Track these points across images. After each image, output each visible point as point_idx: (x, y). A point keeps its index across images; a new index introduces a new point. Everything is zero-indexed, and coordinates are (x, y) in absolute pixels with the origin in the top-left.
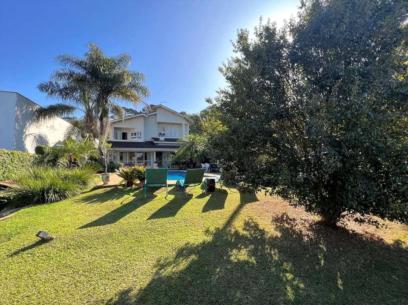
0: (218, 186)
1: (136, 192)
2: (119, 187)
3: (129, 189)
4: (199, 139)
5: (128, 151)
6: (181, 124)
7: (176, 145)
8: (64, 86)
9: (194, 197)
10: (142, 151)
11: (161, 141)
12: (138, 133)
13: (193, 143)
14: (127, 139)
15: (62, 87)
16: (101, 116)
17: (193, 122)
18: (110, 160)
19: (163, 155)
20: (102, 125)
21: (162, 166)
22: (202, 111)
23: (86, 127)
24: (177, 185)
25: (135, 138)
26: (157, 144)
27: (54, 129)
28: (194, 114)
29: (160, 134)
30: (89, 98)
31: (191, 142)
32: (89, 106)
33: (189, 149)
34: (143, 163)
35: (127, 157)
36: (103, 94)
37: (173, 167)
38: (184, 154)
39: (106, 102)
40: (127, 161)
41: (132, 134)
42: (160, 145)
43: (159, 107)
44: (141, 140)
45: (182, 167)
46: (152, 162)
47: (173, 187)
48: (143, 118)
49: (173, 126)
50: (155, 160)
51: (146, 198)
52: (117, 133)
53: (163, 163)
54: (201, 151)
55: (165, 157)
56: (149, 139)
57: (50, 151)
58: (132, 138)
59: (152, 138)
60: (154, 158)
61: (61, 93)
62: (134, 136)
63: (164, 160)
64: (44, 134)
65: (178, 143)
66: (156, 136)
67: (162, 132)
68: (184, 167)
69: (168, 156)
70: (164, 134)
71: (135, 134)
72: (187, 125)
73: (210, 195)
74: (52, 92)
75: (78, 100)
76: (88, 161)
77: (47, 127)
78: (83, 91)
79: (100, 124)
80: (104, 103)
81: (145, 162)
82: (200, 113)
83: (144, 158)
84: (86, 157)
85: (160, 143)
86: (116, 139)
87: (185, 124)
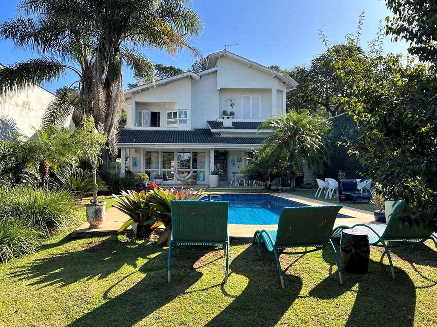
0: (375, 255)
1: (152, 256)
2: (120, 237)
3: (139, 245)
4: (309, 123)
5: (161, 149)
6: (269, 91)
7: (256, 136)
8: (43, 26)
9: (304, 291)
10: (188, 149)
11: (225, 128)
12: (181, 113)
13: (296, 131)
14: (159, 126)
15: (38, 26)
16: (107, 79)
17: (295, 84)
18: (126, 167)
19: (230, 158)
20: (108, 98)
21: (227, 180)
22: (317, 60)
23: (81, 104)
24: (257, 240)
25: (176, 122)
26: (218, 134)
27: (29, 109)
28: (297, 68)
29: (225, 113)
30: (86, 45)
31: (292, 128)
32: (86, 61)
33: (285, 143)
34: (190, 175)
35: (158, 162)
36: (110, 34)
37: (252, 185)
38: (274, 156)
39: (117, 50)
40: (159, 170)
41: (169, 114)
42: (223, 136)
43: (222, 56)
44: (187, 127)
45: (270, 185)
46: (207, 174)
47: (247, 246)
48: (191, 80)
49: (251, 97)
50: (212, 168)
51: (171, 281)
52: (140, 114)
53: (230, 175)
54: (317, 149)
55: (233, 161)
56: (202, 125)
57: (9, 151)
58: (169, 123)
59: (208, 122)
60: (210, 164)
61: (37, 40)
62: (172, 120)
63: (232, 168)
64: (9, 117)
65: (261, 131)
66: (216, 118)
67: (229, 110)
68: (276, 185)
69: (240, 160)
70: (232, 114)
71: (175, 113)
72: (282, 92)
73: (356, 288)
74: (23, 38)
75: (66, 50)
76: (79, 171)
77: (17, 106)
78: (76, 32)
79: (105, 95)
80: (112, 52)
81: (194, 172)
82: (311, 64)
83: (191, 165)
84: (74, 164)
85: (223, 133)
86: (140, 125)
87: (277, 90)
